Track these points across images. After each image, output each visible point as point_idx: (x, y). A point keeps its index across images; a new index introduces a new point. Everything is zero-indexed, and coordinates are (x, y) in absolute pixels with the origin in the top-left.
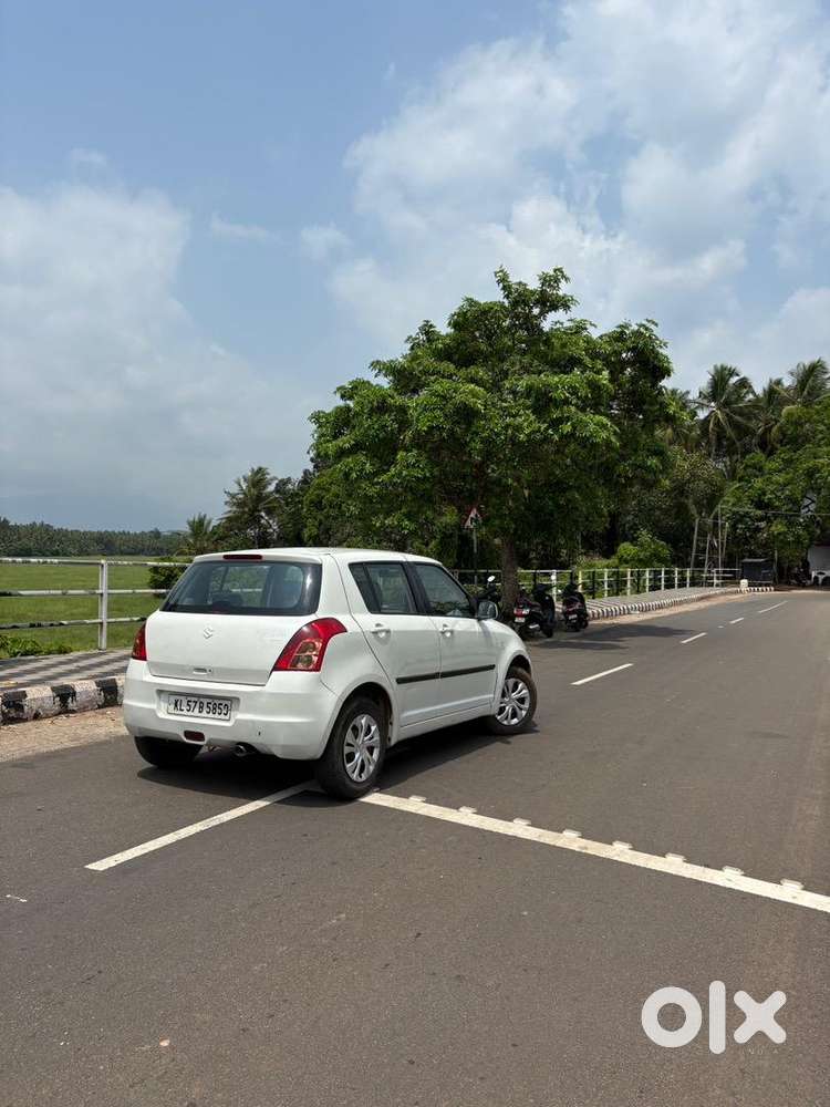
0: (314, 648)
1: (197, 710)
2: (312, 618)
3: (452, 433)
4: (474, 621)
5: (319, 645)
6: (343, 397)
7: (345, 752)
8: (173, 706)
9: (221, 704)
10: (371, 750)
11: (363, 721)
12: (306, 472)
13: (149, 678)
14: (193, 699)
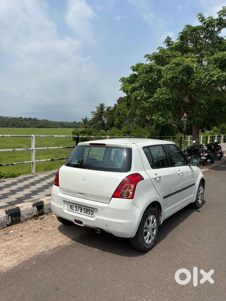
0: (130, 188)
1: (80, 210)
2: (128, 174)
3: (182, 80)
4: (188, 167)
5: (132, 186)
6: (133, 70)
7: (144, 232)
8: (70, 207)
9: (90, 210)
10: (153, 230)
11: (151, 218)
12: (115, 105)
13: (60, 195)
14: (78, 206)
